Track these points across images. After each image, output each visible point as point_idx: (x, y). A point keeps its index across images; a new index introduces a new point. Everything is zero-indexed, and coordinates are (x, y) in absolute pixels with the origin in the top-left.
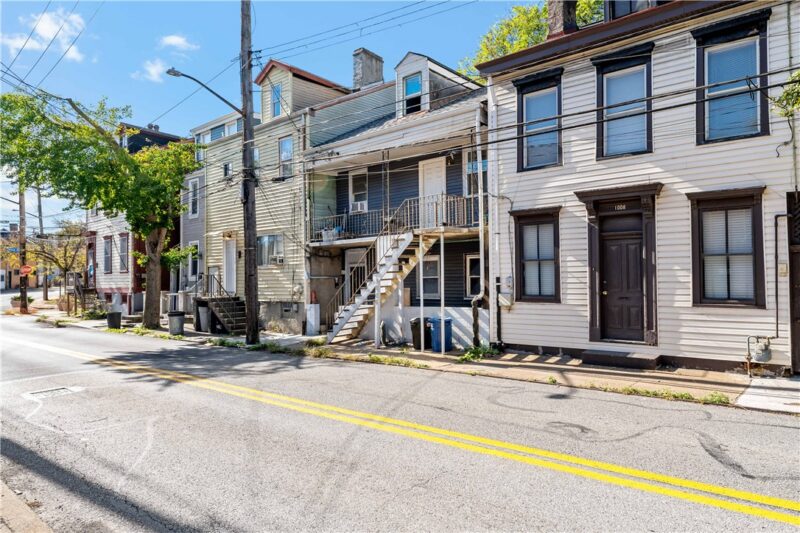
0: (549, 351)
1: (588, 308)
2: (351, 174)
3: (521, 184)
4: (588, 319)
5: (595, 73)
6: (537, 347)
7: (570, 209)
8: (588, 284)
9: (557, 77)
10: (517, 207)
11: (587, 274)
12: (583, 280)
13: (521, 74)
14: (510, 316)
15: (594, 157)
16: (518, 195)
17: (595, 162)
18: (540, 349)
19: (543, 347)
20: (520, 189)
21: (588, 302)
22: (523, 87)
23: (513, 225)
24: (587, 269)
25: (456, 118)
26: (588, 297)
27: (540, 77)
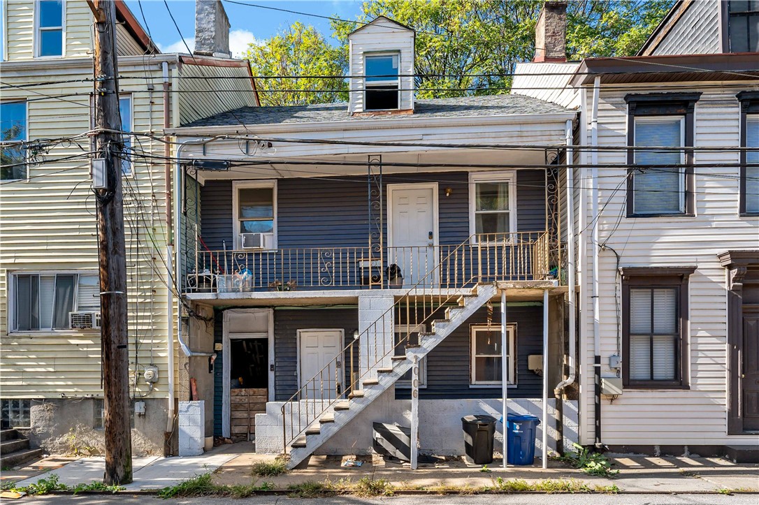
0: (669, 452)
1: (727, 395)
2: (236, 187)
3: (633, 233)
4: (727, 408)
5: (739, 110)
6: (653, 447)
7: (704, 272)
8: (727, 366)
9: (690, 104)
10: (627, 262)
11: (726, 354)
12: (719, 360)
13: (643, 88)
14: (612, 408)
15: (737, 211)
16: (628, 247)
17: (737, 217)
18: (657, 449)
19: (662, 447)
20: (631, 240)
21: (726, 388)
22: (638, 106)
23: (620, 287)
24: (726, 346)
25: (525, 128)
26: (726, 381)
27: (670, 99)
